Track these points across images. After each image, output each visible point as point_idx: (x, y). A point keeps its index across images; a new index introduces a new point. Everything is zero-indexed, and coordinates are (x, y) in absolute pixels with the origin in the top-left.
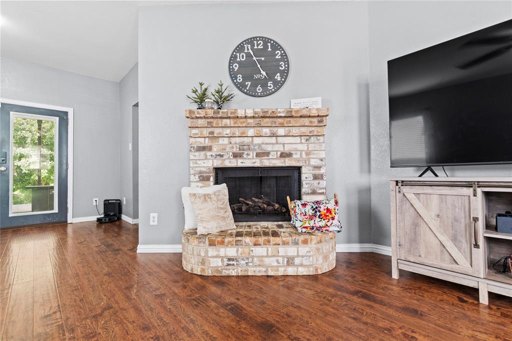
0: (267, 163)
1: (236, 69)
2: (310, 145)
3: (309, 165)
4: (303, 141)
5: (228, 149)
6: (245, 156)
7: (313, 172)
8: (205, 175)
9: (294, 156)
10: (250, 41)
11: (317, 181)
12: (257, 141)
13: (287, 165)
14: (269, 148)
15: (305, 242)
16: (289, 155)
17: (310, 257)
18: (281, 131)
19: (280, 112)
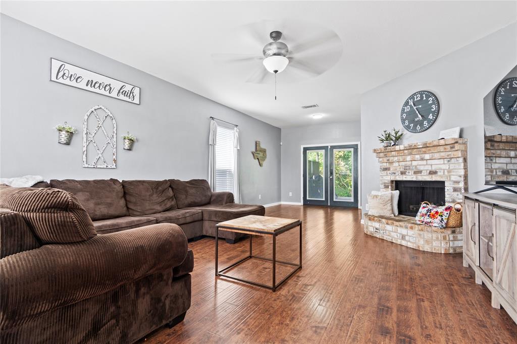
0: (420, 178)
1: (404, 117)
2: (451, 165)
3: (450, 180)
4: (446, 162)
5: (398, 169)
6: (407, 173)
7: (454, 186)
8: (387, 184)
9: (439, 173)
10: (412, 97)
11: (456, 193)
12: (414, 163)
13: (434, 180)
14: (421, 168)
15: (412, 228)
16: (435, 173)
17: (414, 237)
18: (427, 156)
19: (419, 145)
